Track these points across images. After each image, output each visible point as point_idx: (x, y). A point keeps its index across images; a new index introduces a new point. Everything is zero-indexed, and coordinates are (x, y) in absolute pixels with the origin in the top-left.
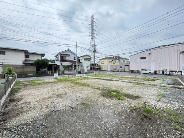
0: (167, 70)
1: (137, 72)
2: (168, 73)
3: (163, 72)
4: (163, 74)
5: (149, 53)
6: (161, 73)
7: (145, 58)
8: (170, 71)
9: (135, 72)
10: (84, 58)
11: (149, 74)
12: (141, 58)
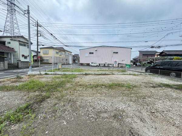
0: (106, 63)
1: (86, 65)
2: (107, 66)
3: (104, 64)
4: (104, 66)
5: (96, 49)
6: (103, 65)
7: (93, 53)
8: (108, 64)
9: (84, 64)
10: (20, 41)
11: (96, 66)
12: (90, 53)
